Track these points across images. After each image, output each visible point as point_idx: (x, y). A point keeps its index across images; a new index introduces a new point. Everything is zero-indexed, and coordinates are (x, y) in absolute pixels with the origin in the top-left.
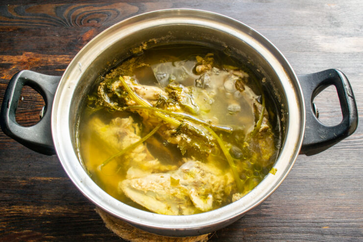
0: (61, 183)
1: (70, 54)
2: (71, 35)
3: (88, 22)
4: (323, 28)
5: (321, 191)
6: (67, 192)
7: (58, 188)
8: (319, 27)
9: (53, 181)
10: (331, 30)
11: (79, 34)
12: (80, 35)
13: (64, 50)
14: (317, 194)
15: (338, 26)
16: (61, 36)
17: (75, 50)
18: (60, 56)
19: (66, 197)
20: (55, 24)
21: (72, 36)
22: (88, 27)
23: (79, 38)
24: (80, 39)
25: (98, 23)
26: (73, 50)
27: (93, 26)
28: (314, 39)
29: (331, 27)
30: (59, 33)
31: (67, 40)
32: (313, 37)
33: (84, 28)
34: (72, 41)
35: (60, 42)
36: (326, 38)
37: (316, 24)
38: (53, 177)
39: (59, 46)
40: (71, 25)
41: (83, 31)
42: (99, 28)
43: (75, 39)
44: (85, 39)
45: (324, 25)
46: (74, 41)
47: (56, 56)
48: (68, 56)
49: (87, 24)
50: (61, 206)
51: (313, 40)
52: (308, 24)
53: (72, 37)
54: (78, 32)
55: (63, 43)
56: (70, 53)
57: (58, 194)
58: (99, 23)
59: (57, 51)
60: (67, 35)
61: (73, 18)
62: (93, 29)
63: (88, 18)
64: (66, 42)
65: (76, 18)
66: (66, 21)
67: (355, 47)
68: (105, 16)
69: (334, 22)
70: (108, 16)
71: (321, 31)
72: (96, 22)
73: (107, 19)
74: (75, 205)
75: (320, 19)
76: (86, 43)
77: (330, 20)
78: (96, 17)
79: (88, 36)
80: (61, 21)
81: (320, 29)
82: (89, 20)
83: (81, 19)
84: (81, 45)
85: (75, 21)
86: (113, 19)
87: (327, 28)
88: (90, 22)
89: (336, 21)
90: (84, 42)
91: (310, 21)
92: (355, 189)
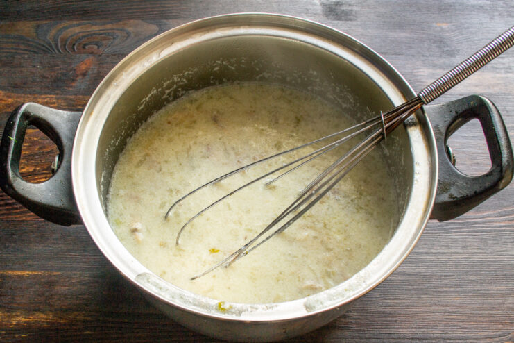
0: (42, 280)
1: (57, 94)
2: (58, 66)
3: (84, 47)
4: (430, 58)
5: (425, 293)
6: (53, 293)
7: (38, 286)
8: (423, 56)
9: (31, 277)
10: (441, 61)
11: (70, 64)
12: (73, 66)
13: (48, 87)
14: (419, 298)
15: (452, 56)
16: (44, 67)
17: (65, 88)
18: (43, 96)
19: (50, 301)
20: (35, 50)
21: (61, 67)
22: (83, 55)
23: (71, 70)
24: (72, 72)
25: (98, 48)
26: (61, 87)
27: (92, 53)
28: (416, 74)
29: (441, 56)
30: (41, 63)
31: (52, 74)
32: (415, 71)
33: (78, 55)
34: (60, 75)
35: (43, 77)
36: (434, 72)
37: (419, 53)
38: (31, 271)
39: (41, 82)
40: (59, 51)
41: (76, 60)
42: (100, 56)
43: (65, 71)
44: (79, 73)
45: (432, 53)
46: (64, 75)
47: (36, 96)
48: (54, 96)
49: (82, 51)
50: (43, 312)
51: (415, 76)
52: (408, 53)
53: (60, 69)
54: (70, 61)
55: (47, 78)
56: (57, 92)
57: (39, 295)
58: (100, 49)
59: (38, 89)
60: (52, 66)
61: (61, 42)
62: (91, 57)
63: (85, 41)
64: (52, 76)
65: (67, 40)
66: (51, 46)
67: (477, 86)
68: (109, 39)
69: (446, 49)
70: (114, 38)
71: (427, 62)
72: (96, 47)
73: (112, 43)
74: (64, 312)
75: (426, 45)
76: (80, 77)
77: (439, 47)
78: (96, 40)
79: (83, 67)
80: (44, 46)
81: (426, 60)
82: (85, 45)
83: (74, 42)
84: (73, 80)
85: (65, 45)
86: (120, 43)
87: (435, 58)
88: (87, 47)
89: (448, 48)
90: (78, 76)
91: (411, 47)
92: (474, 290)
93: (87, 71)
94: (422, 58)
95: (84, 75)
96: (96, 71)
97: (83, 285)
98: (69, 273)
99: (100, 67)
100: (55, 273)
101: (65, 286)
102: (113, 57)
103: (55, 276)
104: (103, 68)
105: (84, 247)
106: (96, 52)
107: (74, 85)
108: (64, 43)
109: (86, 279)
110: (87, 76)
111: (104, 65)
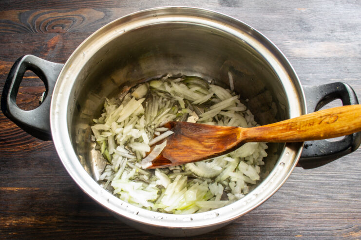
0: (27, 194)
2: (35, 42)
3: (53, 28)
4: (294, 33)
5: (294, 199)
6: (34, 202)
7: (24, 198)
8: (289, 31)
9: (19, 192)
10: (301, 35)
11: (43, 40)
12: (45, 42)
14: (290, 202)
15: (309, 31)
16: (25, 43)
19: (33, 208)
20: (19, 30)
21: (37, 42)
22: (53, 34)
24: (44, 46)
25: (63, 29)
27: (58, 32)
28: (284, 44)
29: (301, 32)
30: (23, 40)
31: (31, 47)
32: (284, 42)
33: (49, 34)
34: (36, 48)
35: (24, 49)
36: (297, 42)
37: (286, 29)
38: (19, 187)
40: (36, 31)
41: (47, 37)
42: (64, 34)
43: (39, 45)
44: (50, 46)
45: (295, 29)
46: (38, 47)
49: (52, 31)
50: (28, 217)
51: (283, 45)
52: (278, 29)
53: (37, 44)
54: (42, 38)
55: (27, 50)
57: (25, 205)
58: (64, 29)
60: (31, 42)
61: (37, 24)
62: (58, 35)
63: (53, 24)
64: (31, 49)
65: (40, 24)
66: (30, 28)
67: (326, 52)
68: (70, 22)
69: (304, 26)
70: (74, 22)
71: (291, 36)
72: (61, 28)
73: (72, 25)
74: (42, 216)
75: (291, 24)
76: (51, 49)
77: (300, 25)
78: (61, 23)
79: (53, 42)
80: (25, 28)
81: (291, 34)
82: (54, 26)
83: (46, 25)
84: (46, 52)
85: (39, 27)
86: (78, 25)
87: (297, 33)
88: (55, 28)
89: (306, 26)
90: (49, 49)
91: (280, 26)
92: (328, 196)
93: (55, 45)
94: (288, 33)
95: (53, 48)
96: (61, 45)
97: (55, 197)
98: (46, 188)
99: (64, 42)
100: (36, 189)
101: (43, 198)
102: (74, 34)
103: (36, 190)
104: (66, 42)
105: (56, 170)
106: (61, 32)
107: (46, 55)
108: (38, 26)
109: (58, 192)
110: (55, 49)
111: (67, 41)
